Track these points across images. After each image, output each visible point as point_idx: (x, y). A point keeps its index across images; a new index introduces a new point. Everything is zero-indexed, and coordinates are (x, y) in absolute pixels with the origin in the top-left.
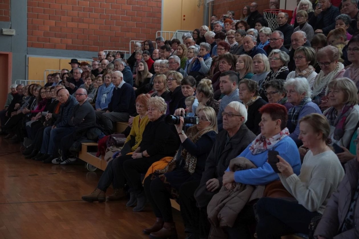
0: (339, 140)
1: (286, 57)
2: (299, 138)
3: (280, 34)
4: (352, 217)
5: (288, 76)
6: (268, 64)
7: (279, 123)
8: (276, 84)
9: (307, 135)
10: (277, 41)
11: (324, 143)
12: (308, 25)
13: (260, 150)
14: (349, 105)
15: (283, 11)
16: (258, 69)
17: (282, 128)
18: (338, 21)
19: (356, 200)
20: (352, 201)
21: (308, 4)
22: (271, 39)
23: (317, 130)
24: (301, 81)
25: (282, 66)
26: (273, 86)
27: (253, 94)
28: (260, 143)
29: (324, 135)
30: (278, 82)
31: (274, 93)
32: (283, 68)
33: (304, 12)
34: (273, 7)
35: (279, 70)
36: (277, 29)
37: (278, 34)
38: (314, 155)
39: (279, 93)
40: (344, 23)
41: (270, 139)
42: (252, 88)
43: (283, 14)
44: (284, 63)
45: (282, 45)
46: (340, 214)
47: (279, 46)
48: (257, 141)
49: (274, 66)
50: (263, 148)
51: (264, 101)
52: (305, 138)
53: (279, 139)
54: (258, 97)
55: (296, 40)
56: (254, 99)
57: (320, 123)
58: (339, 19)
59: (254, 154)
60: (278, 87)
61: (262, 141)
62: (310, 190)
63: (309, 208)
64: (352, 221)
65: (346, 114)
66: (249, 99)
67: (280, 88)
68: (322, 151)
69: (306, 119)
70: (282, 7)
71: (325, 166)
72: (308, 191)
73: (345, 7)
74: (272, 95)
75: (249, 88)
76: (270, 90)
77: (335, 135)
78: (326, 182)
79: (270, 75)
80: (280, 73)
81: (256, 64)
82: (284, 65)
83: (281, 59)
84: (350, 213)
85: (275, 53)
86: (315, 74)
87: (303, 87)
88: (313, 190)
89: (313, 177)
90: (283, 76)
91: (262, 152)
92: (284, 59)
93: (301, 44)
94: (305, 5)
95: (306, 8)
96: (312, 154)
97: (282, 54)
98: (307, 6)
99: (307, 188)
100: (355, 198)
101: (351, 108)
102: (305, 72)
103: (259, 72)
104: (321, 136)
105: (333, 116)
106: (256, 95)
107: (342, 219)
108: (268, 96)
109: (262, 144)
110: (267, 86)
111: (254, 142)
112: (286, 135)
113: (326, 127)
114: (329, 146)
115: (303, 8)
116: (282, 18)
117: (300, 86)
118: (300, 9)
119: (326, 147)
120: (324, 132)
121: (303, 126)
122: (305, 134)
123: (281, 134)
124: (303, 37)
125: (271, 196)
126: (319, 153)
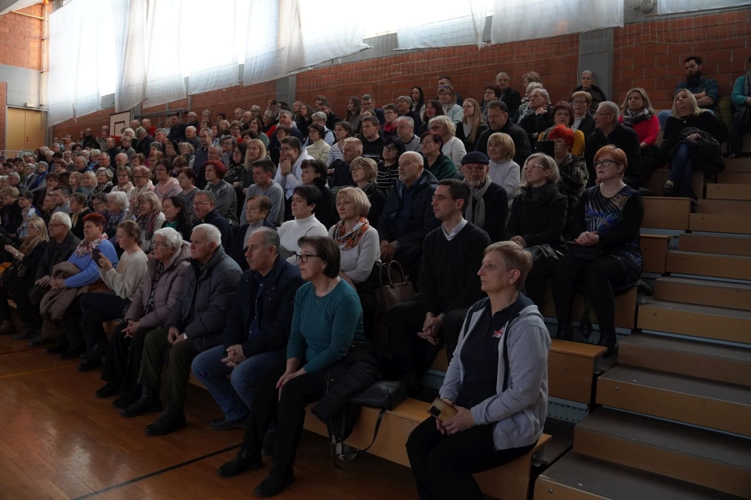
0: (148, 240)
1: (111, 174)
2: (116, 241)
3: (107, 155)
4: (152, 302)
5: (112, 190)
6: (96, 180)
7: (102, 229)
8: (101, 196)
9: (123, 238)
10: (105, 161)
11: (137, 244)
12: (132, 149)
13: (84, 253)
14: (155, 212)
15: (112, 137)
16: (87, 184)
17: (103, 233)
18: (152, 147)
19: (155, 289)
20: (153, 289)
21: (132, 132)
22: (99, 160)
23: (131, 235)
24: (119, 194)
25: (107, 182)
26: (99, 198)
27: (82, 206)
28: (84, 248)
29: (136, 238)
30: (102, 195)
31: (99, 204)
32: (108, 183)
33: (129, 138)
34: (104, 133)
35: (105, 184)
36: (106, 152)
37: (106, 156)
38: (129, 254)
39: (103, 204)
40: (156, 148)
41: (92, 243)
42: (81, 201)
43: (110, 139)
44: (109, 179)
45: (109, 164)
46: (144, 301)
47: (106, 165)
48: (81, 246)
49: (101, 181)
50: (86, 252)
51: (91, 211)
52: (121, 241)
53: (100, 242)
54: (87, 208)
55: (119, 160)
56: (83, 210)
57: (132, 228)
58: (153, 145)
59: (79, 257)
60: (103, 199)
61: (85, 246)
62: (124, 283)
63: (123, 297)
64: (152, 305)
65: (153, 220)
66: (78, 210)
67: (104, 200)
68: (134, 251)
69: (122, 226)
70: (112, 133)
71: (137, 263)
72: (122, 283)
73: (158, 136)
74: (97, 205)
75: (78, 201)
76: (96, 201)
77: (146, 237)
78: (136, 275)
79: (97, 188)
80: (107, 187)
81: (86, 180)
82: (109, 181)
83: (106, 175)
84: (151, 300)
85: (101, 171)
86: (133, 188)
87: (121, 199)
88: (127, 282)
89: (127, 272)
90: (108, 190)
91: (86, 255)
92: (109, 175)
93: (123, 164)
94: (129, 133)
95: (130, 135)
96: (127, 254)
97: (108, 172)
98: (130, 134)
99: (122, 281)
100: (154, 287)
101: (157, 215)
102: (125, 187)
103: (89, 187)
104: (134, 239)
105: (145, 221)
106: (85, 206)
107: (145, 305)
108: (94, 207)
109: (85, 248)
110: (93, 198)
111: (78, 247)
112: (105, 239)
113: (138, 231)
114: (140, 247)
115: (127, 135)
116: (109, 142)
117: (118, 199)
118: (125, 135)
119: (138, 248)
120: (136, 236)
121: (120, 231)
122: (121, 238)
123: (101, 238)
124: (124, 158)
125: (94, 292)
126: (133, 253)
